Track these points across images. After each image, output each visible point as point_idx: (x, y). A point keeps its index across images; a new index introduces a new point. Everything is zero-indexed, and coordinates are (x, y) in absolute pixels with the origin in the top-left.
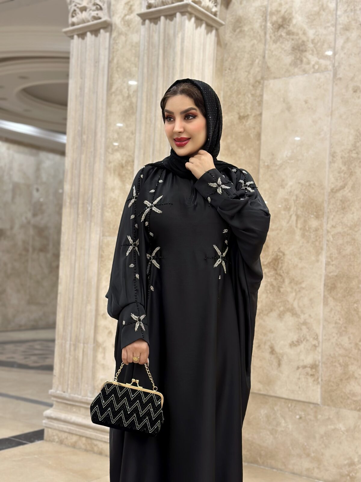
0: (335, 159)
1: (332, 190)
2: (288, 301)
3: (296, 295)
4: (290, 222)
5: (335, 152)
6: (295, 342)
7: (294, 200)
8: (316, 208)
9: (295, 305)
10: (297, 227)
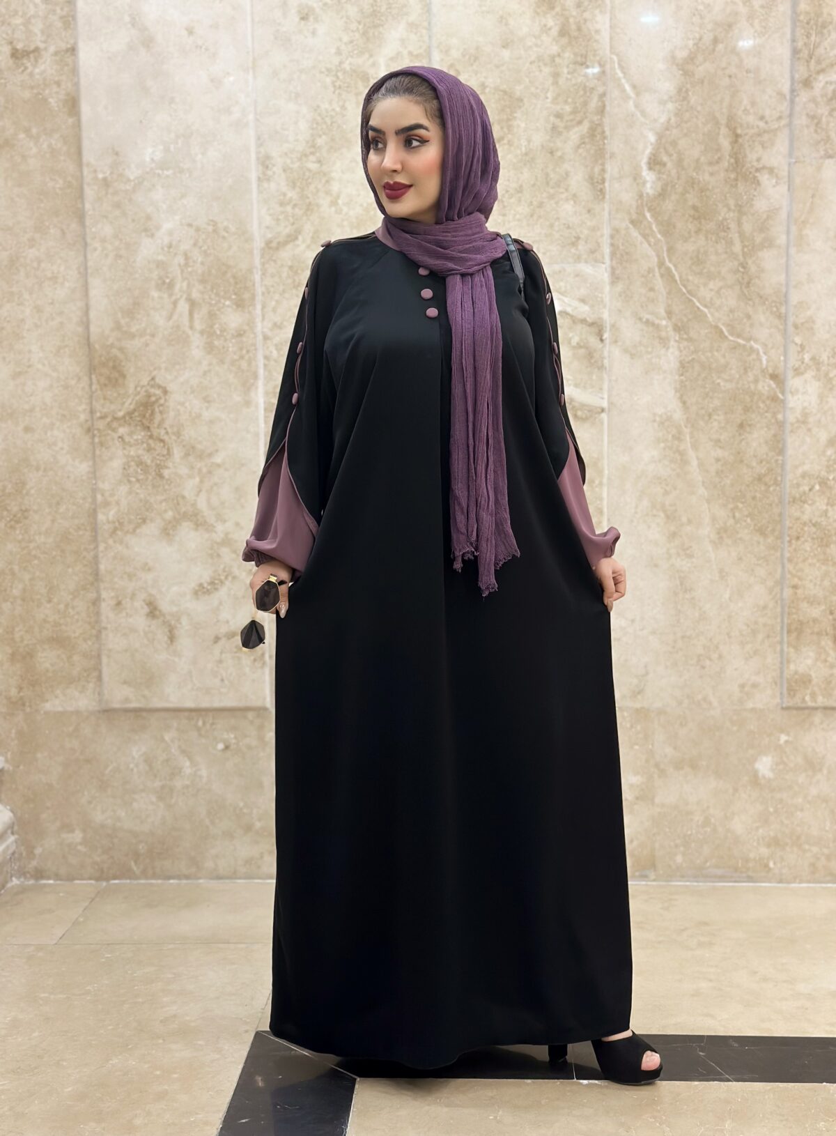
0: (270, 173)
1: (268, 243)
2: (183, 497)
3: (202, 482)
4: (175, 317)
5: (268, 157)
6: (205, 585)
7: (179, 265)
8: (236, 283)
9: (202, 504)
10: (191, 327)
